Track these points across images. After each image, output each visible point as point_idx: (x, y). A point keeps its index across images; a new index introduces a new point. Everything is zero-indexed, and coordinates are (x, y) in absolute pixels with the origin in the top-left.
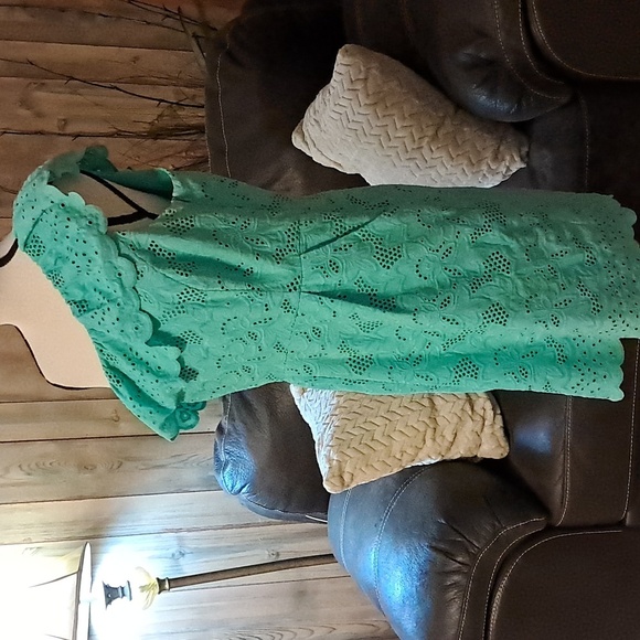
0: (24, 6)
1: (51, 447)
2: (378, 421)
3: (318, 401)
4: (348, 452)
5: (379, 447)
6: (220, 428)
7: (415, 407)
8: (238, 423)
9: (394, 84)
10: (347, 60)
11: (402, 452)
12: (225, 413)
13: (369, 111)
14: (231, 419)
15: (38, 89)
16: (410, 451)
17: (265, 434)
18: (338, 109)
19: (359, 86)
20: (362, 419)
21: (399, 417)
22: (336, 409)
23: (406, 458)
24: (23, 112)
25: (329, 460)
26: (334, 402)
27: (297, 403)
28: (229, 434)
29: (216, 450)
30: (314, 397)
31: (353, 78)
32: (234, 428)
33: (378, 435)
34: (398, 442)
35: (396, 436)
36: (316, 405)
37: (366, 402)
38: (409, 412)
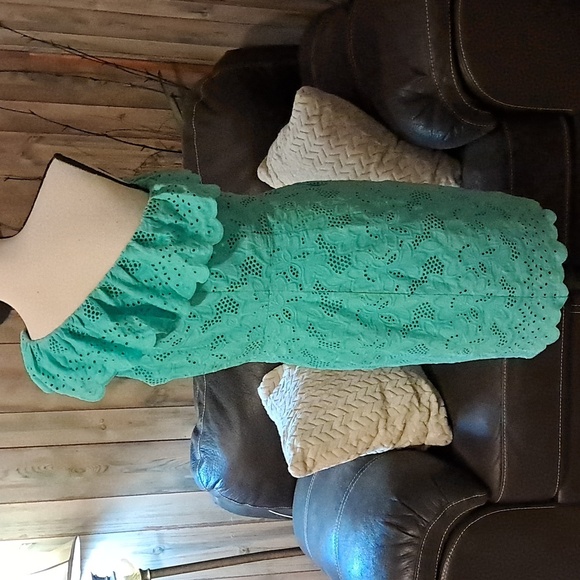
1: (46, 453)
2: (336, 413)
3: (283, 401)
4: (311, 440)
5: (337, 436)
6: (196, 432)
7: (368, 400)
8: (212, 424)
9: (344, 120)
10: (304, 99)
11: (359, 440)
12: (200, 416)
13: (324, 142)
14: (206, 421)
15: (37, 142)
16: (365, 439)
18: (297, 142)
19: (314, 121)
20: (321, 412)
21: (354, 409)
22: (298, 405)
23: (361, 446)
24: (24, 161)
25: (293, 448)
26: (298, 398)
27: (264, 404)
28: (204, 434)
29: (192, 450)
30: (279, 397)
31: (310, 115)
32: (209, 428)
33: (336, 426)
34: (354, 431)
35: (352, 426)
36: (281, 404)
37: (325, 397)
38: (363, 404)
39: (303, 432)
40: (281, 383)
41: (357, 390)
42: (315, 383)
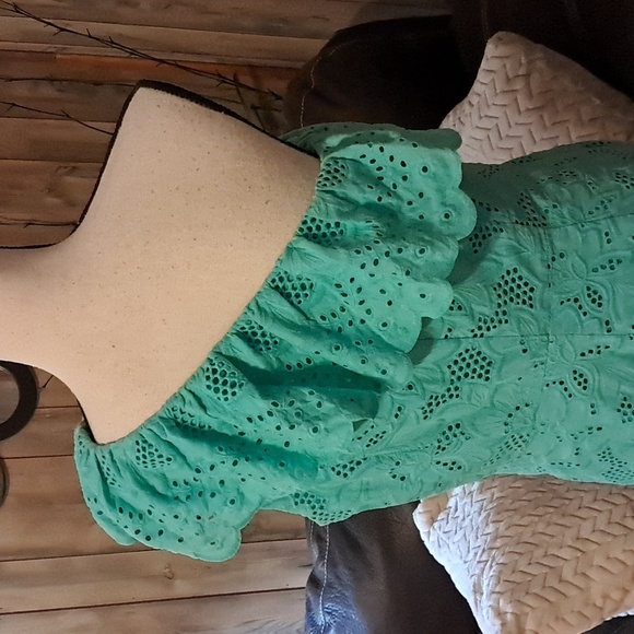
0: (51, 80)
3: (460, 533)
4: (530, 600)
5: (572, 592)
7: (616, 530)
8: (343, 571)
9: (566, 81)
10: (502, 50)
11: (605, 597)
12: (321, 557)
13: (533, 118)
14: (332, 565)
15: (68, 174)
16: (616, 595)
17: (378, 585)
18: (486, 123)
19: (519, 85)
20: (539, 553)
21: (594, 547)
22: (496, 538)
23: (609, 605)
24: (51, 200)
26: (490, 529)
27: (424, 537)
28: (330, 585)
29: (309, 610)
30: (450, 526)
31: (510, 76)
32: (338, 577)
33: (568, 574)
34: (599, 584)
35: (592, 574)
36: (457, 538)
37: (540, 528)
38: (609, 539)
39: (513, 585)
40: (451, 503)
41: (595, 514)
42: (517, 505)
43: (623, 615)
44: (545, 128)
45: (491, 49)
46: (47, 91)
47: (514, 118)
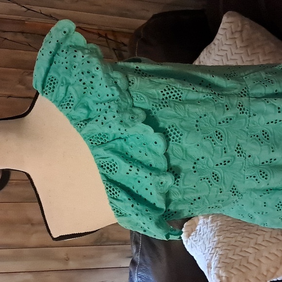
0: (23, 33)
1: (29, 277)
2: (250, 250)
3: (202, 241)
4: (233, 271)
5: (253, 268)
6: (133, 263)
7: (274, 240)
8: (147, 258)
10: (230, 19)
11: (268, 271)
12: (137, 251)
13: (243, 51)
14: (142, 255)
16: (273, 270)
17: (163, 264)
18: (221, 53)
19: (237, 35)
20: (238, 250)
21: (263, 248)
22: (218, 243)
23: (269, 275)
24: (20, 86)
25: (219, 277)
26: (216, 239)
27: (185, 243)
28: (141, 264)
29: (131, 276)
30: (197, 238)
31: (234, 31)
32: (144, 261)
33: (251, 260)
34: (265, 265)
35: (263, 260)
36: (200, 243)
37: (239, 238)
38: (271, 244)
39: (226, 264)
40: (198, 228)
41: (264, 233)
42: (229, 228)
43: (275, 280)
44: (248, 56)
45: (225, 19)
46: (20, 38)
47: (234, 51)
